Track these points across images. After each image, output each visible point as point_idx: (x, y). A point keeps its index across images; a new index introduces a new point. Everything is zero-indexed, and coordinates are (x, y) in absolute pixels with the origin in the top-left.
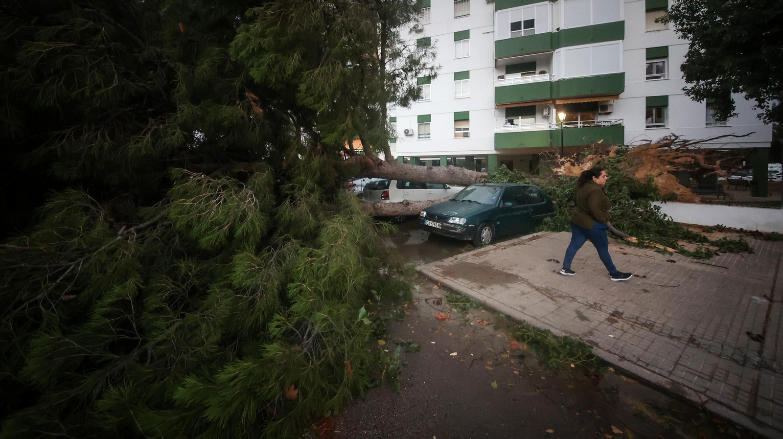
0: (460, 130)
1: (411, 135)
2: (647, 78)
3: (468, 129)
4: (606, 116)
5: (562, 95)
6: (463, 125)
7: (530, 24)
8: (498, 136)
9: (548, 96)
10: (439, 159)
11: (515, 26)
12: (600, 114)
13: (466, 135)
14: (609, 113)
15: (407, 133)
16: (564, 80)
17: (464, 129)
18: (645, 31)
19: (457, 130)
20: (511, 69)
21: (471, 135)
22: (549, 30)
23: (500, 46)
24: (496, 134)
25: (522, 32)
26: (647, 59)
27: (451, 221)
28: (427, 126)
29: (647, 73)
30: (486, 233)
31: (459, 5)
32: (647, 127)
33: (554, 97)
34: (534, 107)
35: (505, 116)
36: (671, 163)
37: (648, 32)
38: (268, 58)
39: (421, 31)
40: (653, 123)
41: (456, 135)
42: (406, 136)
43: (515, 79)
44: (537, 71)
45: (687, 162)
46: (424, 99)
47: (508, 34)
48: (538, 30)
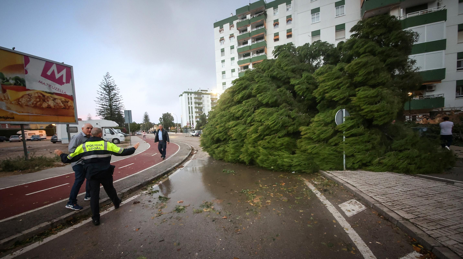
2: (458, 70)
4: (431, 92)
12: (427, 91)
14: (433, 91)
18: (457, 43)
26: (458, 59)
29: (458, 67)
31: (338, 33)
32: (456, 97)
37: (459, 43)
40: (460, 95)
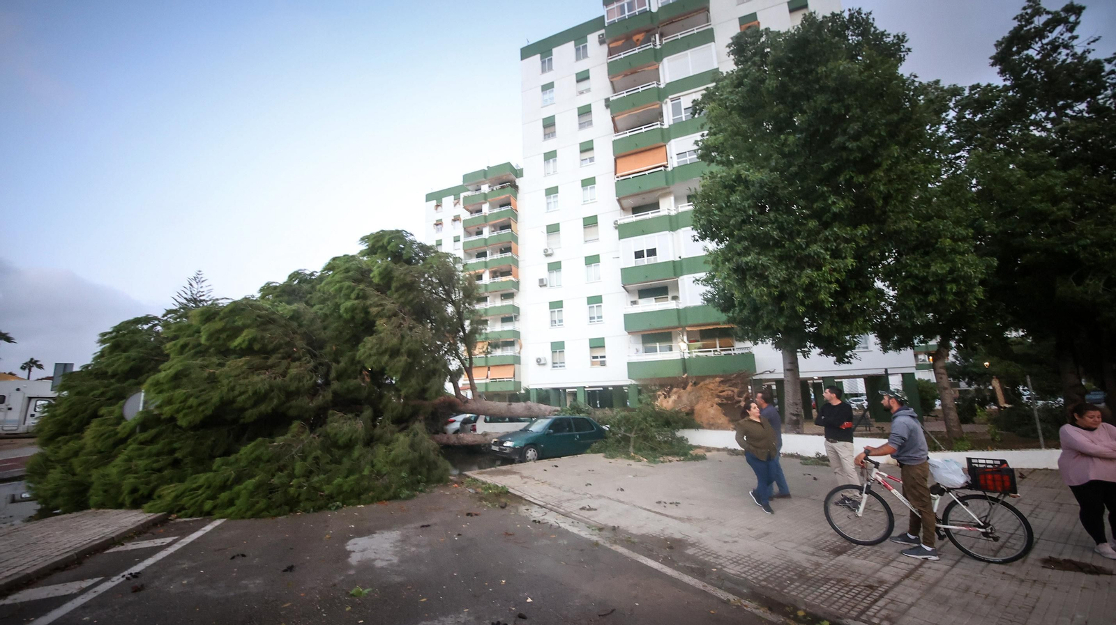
0: (597, 357)
1: (544, 364)
3: (604, 357)
5: (690, 323)
6: (599, 353)
7: (652, 252)
8: (631, 366)
9: (675, 323)
10: (576, 390)
11: (639, 255)
13: (603, 364)
15: (539, 362)
16: (690, 307)
17: (601, 357)
19: (594, 357)
20: (645, 293)
21: (607, 363)
22: (671, 259)
23: (626, 273)
24: (628, 363)
25: (645, 261)
27: (504, 445)
28: (561, 354)
30: (531, 453)
31: (588, 230)
33: (683, 323)
34: (670, 333)
35: (641, 342)
36: (719, 397)
38: (374, 358)
39: (550, 255)
41: (593, 364)
42: (539, 365)
43: (649, 305)
44: (669, 297)
45: (727, 395)
46: (556, 325)
47: (632, 262)
48: (660, 258)
